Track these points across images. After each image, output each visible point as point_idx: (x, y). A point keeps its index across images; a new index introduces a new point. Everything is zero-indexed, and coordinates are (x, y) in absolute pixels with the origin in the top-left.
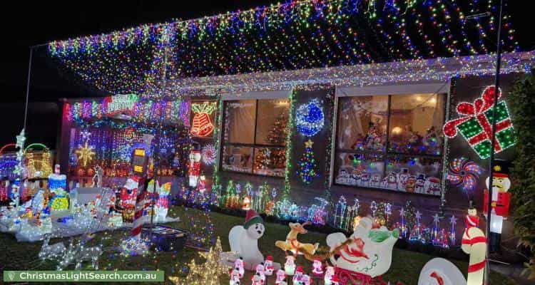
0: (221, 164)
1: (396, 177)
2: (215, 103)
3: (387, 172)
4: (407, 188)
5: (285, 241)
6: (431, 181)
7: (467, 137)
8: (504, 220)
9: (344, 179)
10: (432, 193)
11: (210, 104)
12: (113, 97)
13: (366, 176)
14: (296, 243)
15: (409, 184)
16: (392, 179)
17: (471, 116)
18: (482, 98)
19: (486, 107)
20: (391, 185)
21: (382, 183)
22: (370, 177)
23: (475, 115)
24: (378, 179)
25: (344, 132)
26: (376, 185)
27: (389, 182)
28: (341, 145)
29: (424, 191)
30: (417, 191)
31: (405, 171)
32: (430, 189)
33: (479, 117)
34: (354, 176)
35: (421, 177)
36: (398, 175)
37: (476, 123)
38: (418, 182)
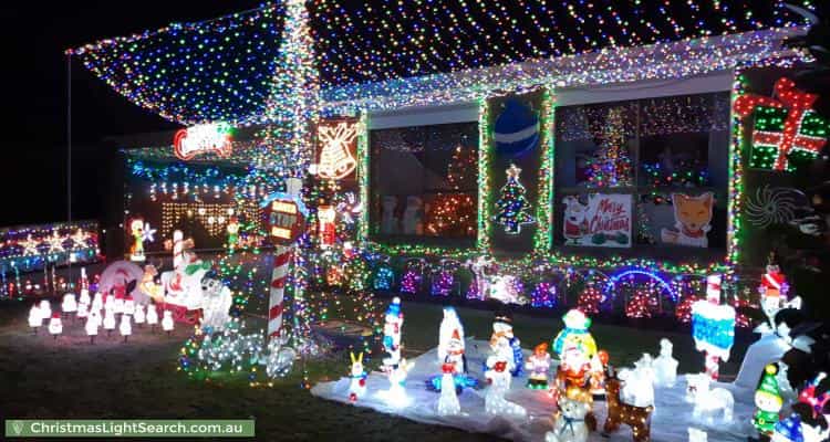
2: (359, 124)
11: (348, 127)
12: (190, 130)
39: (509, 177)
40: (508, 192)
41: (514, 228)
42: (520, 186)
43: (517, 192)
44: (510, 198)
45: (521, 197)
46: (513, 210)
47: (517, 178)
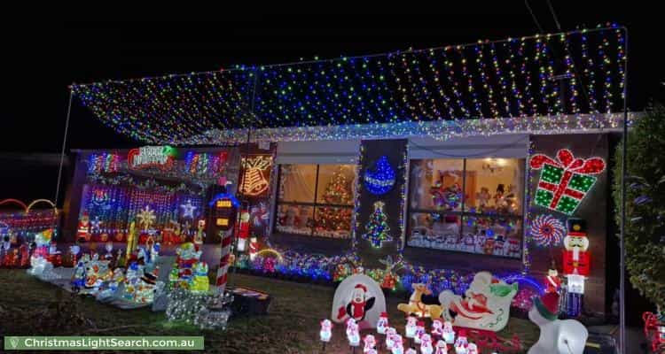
0: (274, 225)
1: (473, 239)
2: (271, 158)
3: (464, 233)
4: (486, 250)
5: (408, 303)
6: (511, 242)
7: (543, 178)
8: (585, 281)
9: (418, 241)
10: (511, 255)
11: (264, 159)
12: (141, 149)
13: (440, 238)
14: (421, 305)
15: (487, 246)
16: (470, 241)
17: (563, 167)
18: (585, 161)
19: (581, 171)
20: (468, 247)
21: (458, 246)
22: (445, 239)
23: (565, 169)
24: (454, 240)
25: (417, 190)
26: (453, 247)
27: (466, 244)
28: (414, 205)
29: (504, 252)
30: (496, 253)
31: (484, 232)
32: (510, 251)
33: (567, 172)
34: (429, 237)
35: (500, 238)
36: (475, 237)
37: (560, 175)
38: (497, 244)
39: (376, 209)
40: (375, 218)
41: (378, 244)
42: (382, 215)
43: (381, 220)
44: (376, 223)
45: (383, 223)
46: (378, 231)
47: (381, 209)
